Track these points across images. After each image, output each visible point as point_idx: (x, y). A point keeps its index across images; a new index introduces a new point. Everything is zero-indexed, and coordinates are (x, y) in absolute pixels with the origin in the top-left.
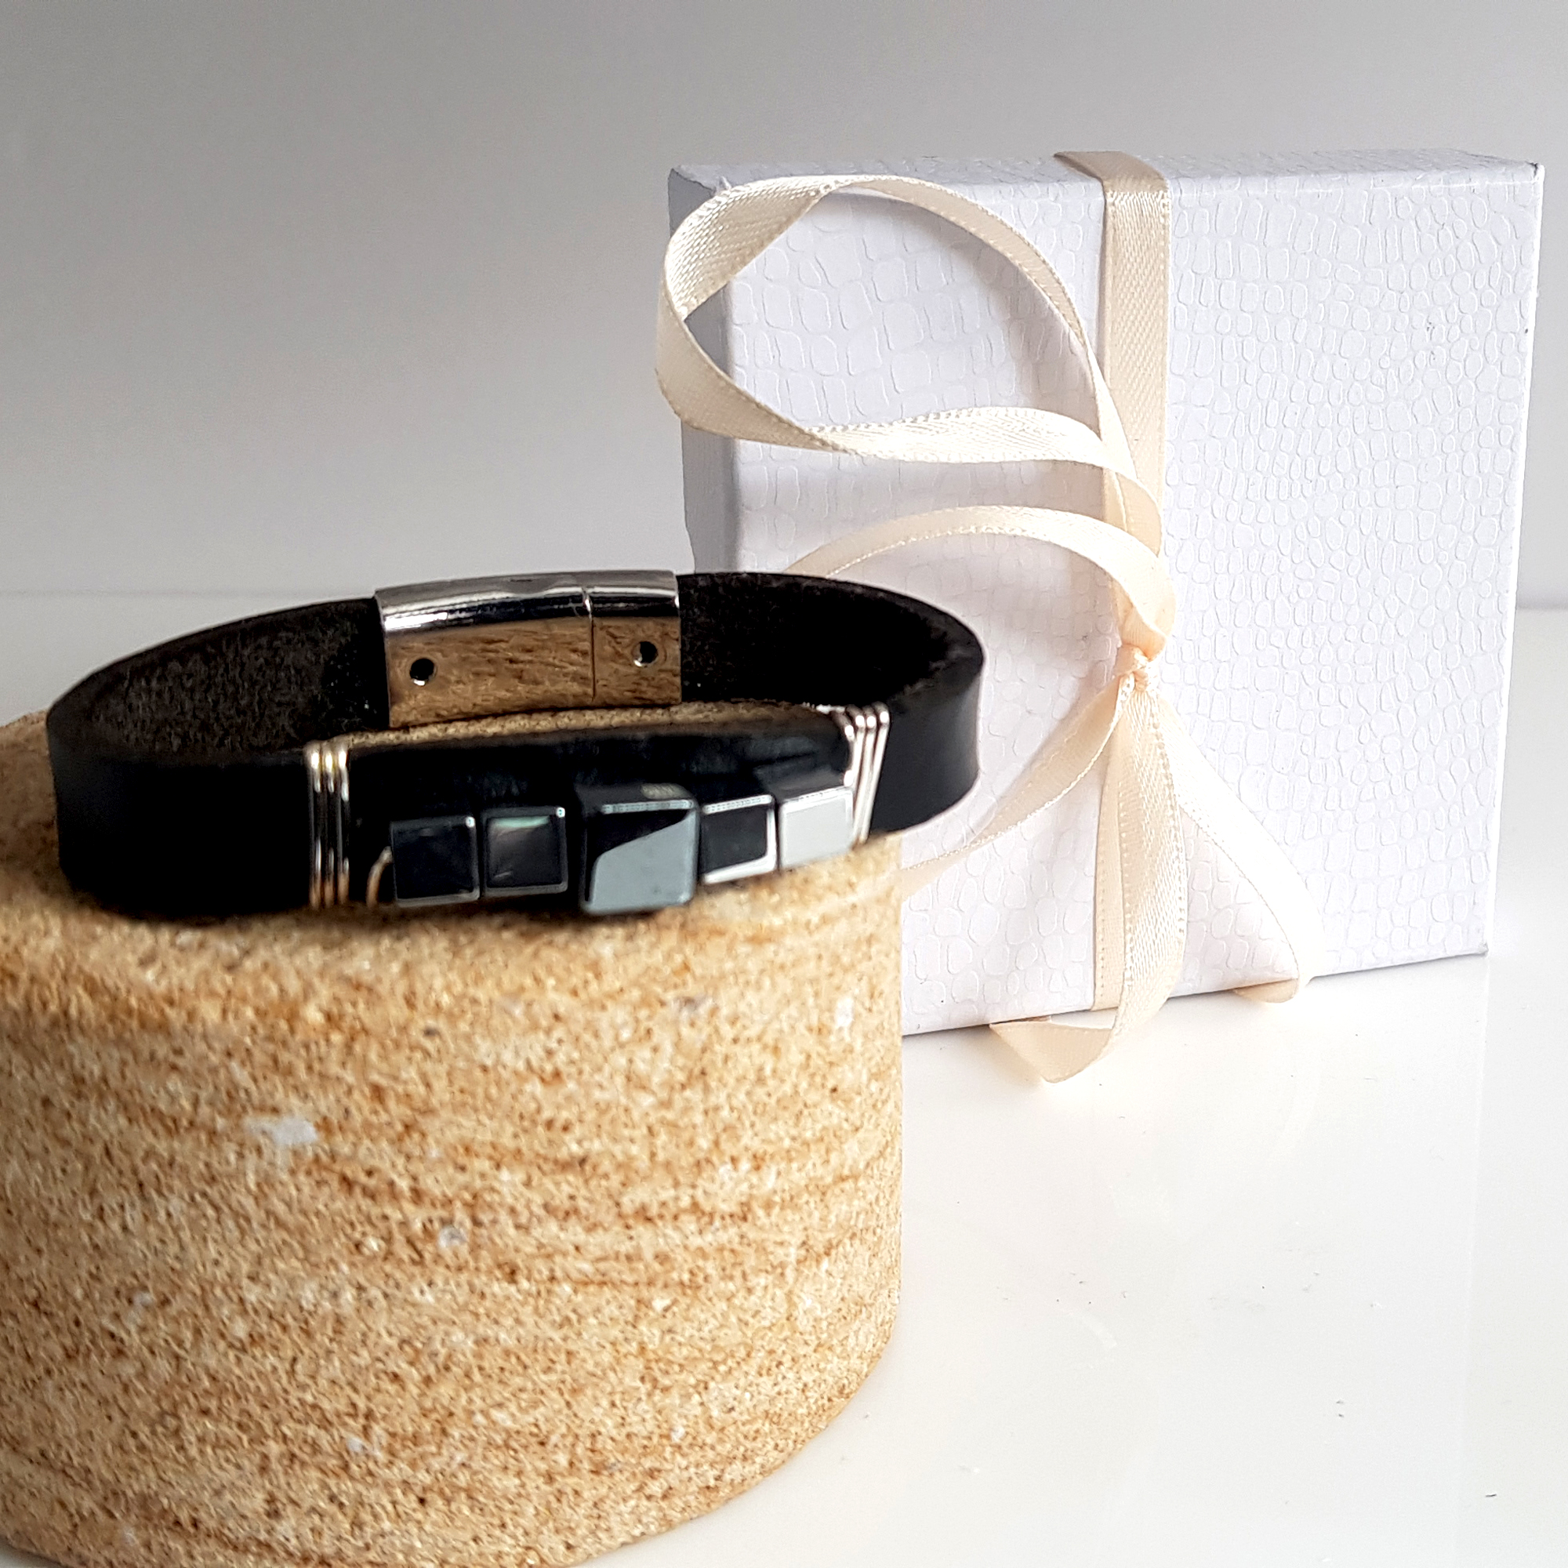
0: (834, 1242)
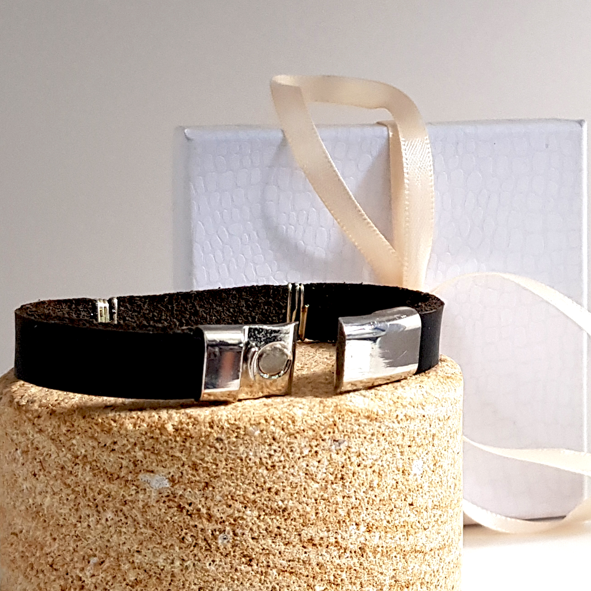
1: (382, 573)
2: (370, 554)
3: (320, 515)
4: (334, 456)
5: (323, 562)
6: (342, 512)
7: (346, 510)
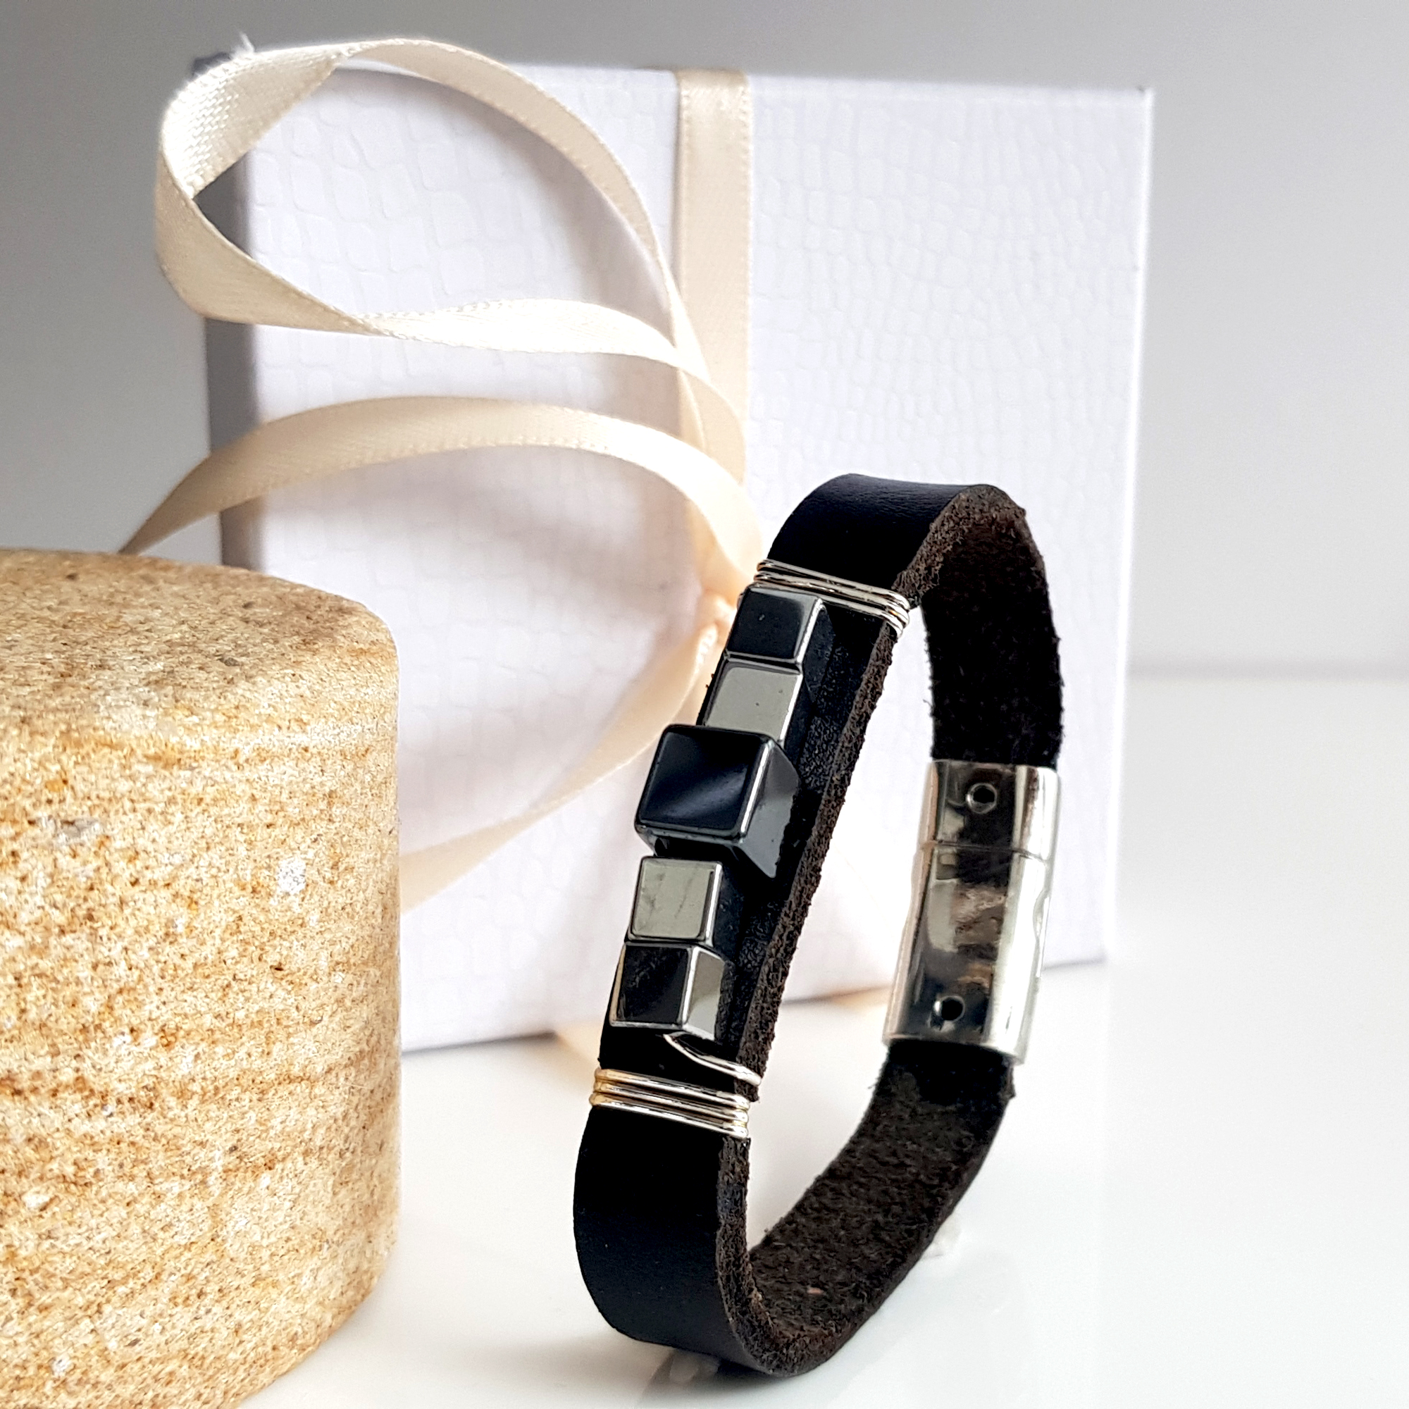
0: (280, 1155)
1: (202, 1144)
2: (172, 1101)
3: (32, 1015)
4: (64, 861)
5: (43, 1132)
6: (92, 1004)
7: (102, 998)
